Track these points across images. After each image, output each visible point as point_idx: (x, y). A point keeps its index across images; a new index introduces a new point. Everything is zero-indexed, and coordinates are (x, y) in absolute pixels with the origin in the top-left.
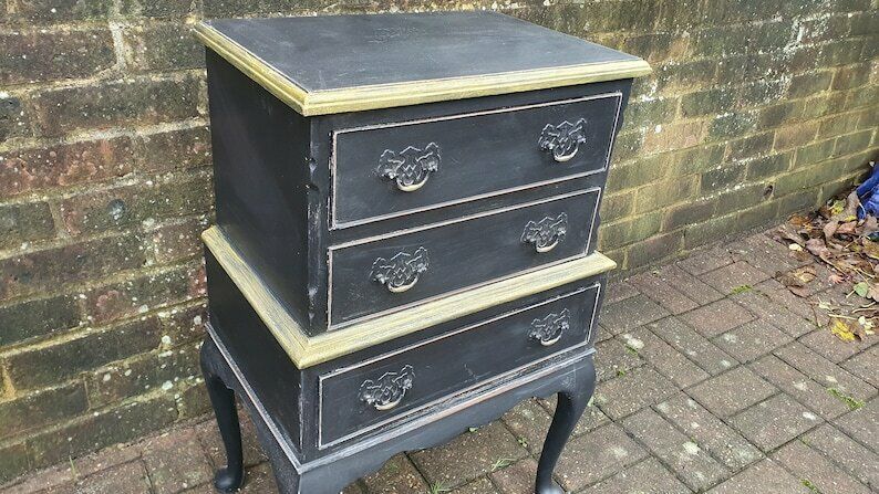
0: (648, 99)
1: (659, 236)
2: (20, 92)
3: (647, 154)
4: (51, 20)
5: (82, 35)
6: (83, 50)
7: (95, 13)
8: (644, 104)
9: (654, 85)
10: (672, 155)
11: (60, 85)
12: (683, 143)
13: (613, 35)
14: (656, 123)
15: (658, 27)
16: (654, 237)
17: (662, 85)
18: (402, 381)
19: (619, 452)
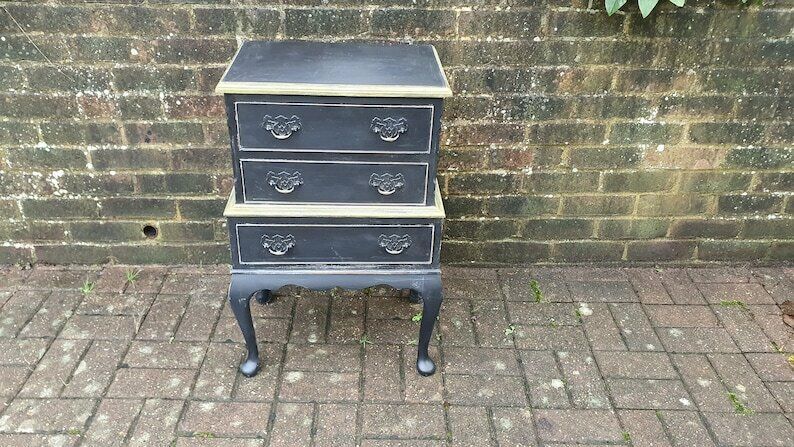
0: (647, 122)
1: (664, 240)
2: (193, 67)
3: (647, 167)
4: (209, 33)
5: (223, 41)
6: (223, 48)
7: (230, 30)
8: (642, 126)
9: (655, 111)
10: (680, 173)
11: (211, 65)
12: (693, 164)
13: (605, 67)
14: (659, 143)
15: (657, 63)
16: (659, 240)
17: (663, 112)
18: (288, 243)
19: (500, 366)
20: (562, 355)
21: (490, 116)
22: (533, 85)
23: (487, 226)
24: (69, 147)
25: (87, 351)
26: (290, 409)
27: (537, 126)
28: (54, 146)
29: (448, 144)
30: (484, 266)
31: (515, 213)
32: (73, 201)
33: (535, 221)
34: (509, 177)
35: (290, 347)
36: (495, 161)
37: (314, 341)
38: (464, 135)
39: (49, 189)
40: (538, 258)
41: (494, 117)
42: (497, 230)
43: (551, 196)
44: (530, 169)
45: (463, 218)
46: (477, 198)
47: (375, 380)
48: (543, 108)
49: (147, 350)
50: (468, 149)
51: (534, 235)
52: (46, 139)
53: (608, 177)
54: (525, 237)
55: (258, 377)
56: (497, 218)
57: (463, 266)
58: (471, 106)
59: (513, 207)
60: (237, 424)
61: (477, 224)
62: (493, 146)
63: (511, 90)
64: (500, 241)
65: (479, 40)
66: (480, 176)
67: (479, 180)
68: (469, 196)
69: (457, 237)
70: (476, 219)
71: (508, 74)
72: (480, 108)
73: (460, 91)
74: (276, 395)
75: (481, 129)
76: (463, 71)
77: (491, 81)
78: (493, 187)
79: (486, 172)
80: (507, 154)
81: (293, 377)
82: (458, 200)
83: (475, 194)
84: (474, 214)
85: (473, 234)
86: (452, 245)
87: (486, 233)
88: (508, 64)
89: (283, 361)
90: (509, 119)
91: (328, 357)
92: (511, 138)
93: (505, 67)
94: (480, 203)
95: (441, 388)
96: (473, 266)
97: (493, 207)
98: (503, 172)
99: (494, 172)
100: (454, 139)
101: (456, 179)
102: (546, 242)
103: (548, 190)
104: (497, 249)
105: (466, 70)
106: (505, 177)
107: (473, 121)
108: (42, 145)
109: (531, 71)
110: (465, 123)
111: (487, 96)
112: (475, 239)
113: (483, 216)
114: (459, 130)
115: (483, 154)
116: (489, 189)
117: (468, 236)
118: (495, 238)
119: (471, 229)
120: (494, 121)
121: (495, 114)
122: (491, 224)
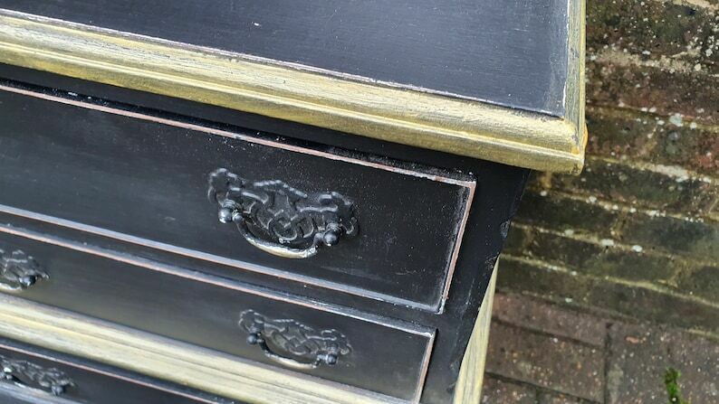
21: (694, 53)
23: (613, 257)
30: (587, 311)
31: (675, 249)
33: (713, 270)
34: (689, 185)
36: (672, 149)
40: (692, 325)
41: (702, 59)
42: (631, 266)
45: (569, 233)
46: (607, 206)
50: (616, 114)
51: (703, 290)
54: (683, 288)
56: (638, 249)
57: (549, 303)
58: (651, 24)
59: (680, 237)
61: (594, 249)
62: (677, 120)
64: (629, 283)
66: (626, 170)
67: (623, 178)
68: (593, 200)
69: (550, 258)
70: (594, 240)
75: (660, 79)
78: (648, 196)
79: (642, 167)
80: (705, 141)
82: (567, 202)
83: (609, 199)
84: (592, 231)
85: (581, 261)
86: (535, 268)
87: (607, 266)
94: (610, 217)
96: (566, 307)
97: (634, 230)
98: (682, 175)
99: (661, 169)
104: (621, 294)
106: (684, 184)
107: (646, 58)
110: (625, 59)
112: (581, 269)
113: (611, 237)
114: (605, 72)
115: (648, 131)
116: (639, 197)
117: (570, 263)
118: (622, 276)
119: (580, 254)
120: (698, 68)
121: (709, 52)
122: (622, 254)
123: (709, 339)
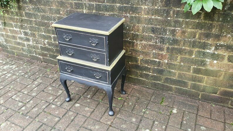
0: (209, 51)
1: (216, 95)
3: (209, 68)
4: (77, 9)
7: (82, 9)
8: (208, 53)
9: (213, 48)
10: (224, 72)
12: (229, 70)
13: (194, 30)
14: (215, 60)
15: (214, 31)
16: (214, 94)
17: (216, 49)
18: (72, 69)
19: (134, 120)
20: (156, 123)
21: (153, 41)
22: (168, 33)
23: (152, 76)
24: (48, 35)
25: (39, 85)
26: (71, 113)
27: (169, 47)
28: (46, 34)
29: (140, 48)
30: (151, 89)
31: (161, 74)
32: (49, 48)
33: (168, 78)
34: (159, 62)
35: (82, 97)
36: (155, 56)
37: (89, 97)
38: (145, 46)
39: (45, 44)
40: (169, 90)
42: (155, 78)
43: (173, 71)
44: (167, 61)
45: (144, 72)
46: (149, 67)
47: (97, 113)
48: (171, 41)
49: (50, 88)
50: (146, 51)
51: (167, 82)
52: (44, 32)
53: (194, 68)
54: (164, 82)
55: (69, 103)
56: (155, 74)
57: (144, 87)
58: (147, 38)
59: (161, 72)
60: (57, 113)
61: (149, 75)
62: (154, 51)
63: (160, 34)
65: (150, 17)
67: (149, 61)
68: (146, 65)
69: (143, 77)
70: (148, 73)
71: (159, 29)
72: (150, 39)
73: (143, 33)
74: (70, 108)
75: (150, 45)
76: (145, 26)
77: (153, 31)
79: (152, 59)
80: (159, 55)
81: (77, 105)
82: (143, 66)
83: (149, 65)
85: (147, 78)
86: (141, 80)
87: (152, 78)
88: (159, 26)
89: (78, 100)
90: (159, 43)
91: (89, 102)
92: (160, 49)
93: (158, 27)
94: (150, 69)
95: (112, 121)
96: (147, 88)
97: (154, 71)
98: (158, 60)
99: (155, 59)
100: (142, 47)
101: (142, 59)
102: (172, 86)
103: (173, 69)
104: (155, 84)
105: (146, 26)
107: (148, 42)
108: (43, 33)
109: (167, 29)
110: (145, 43)
111: (152, 35)
112: (148, 79)
113: (151, 73)
114: (143, 44)
115: (151, 53)
116: (153, 65)
117: (146, 78)
118: (155, 81)
119: (147, 76)
120: (154, 43)
121: (155, 41)
122: (153, 76)
123: (172, 94)
